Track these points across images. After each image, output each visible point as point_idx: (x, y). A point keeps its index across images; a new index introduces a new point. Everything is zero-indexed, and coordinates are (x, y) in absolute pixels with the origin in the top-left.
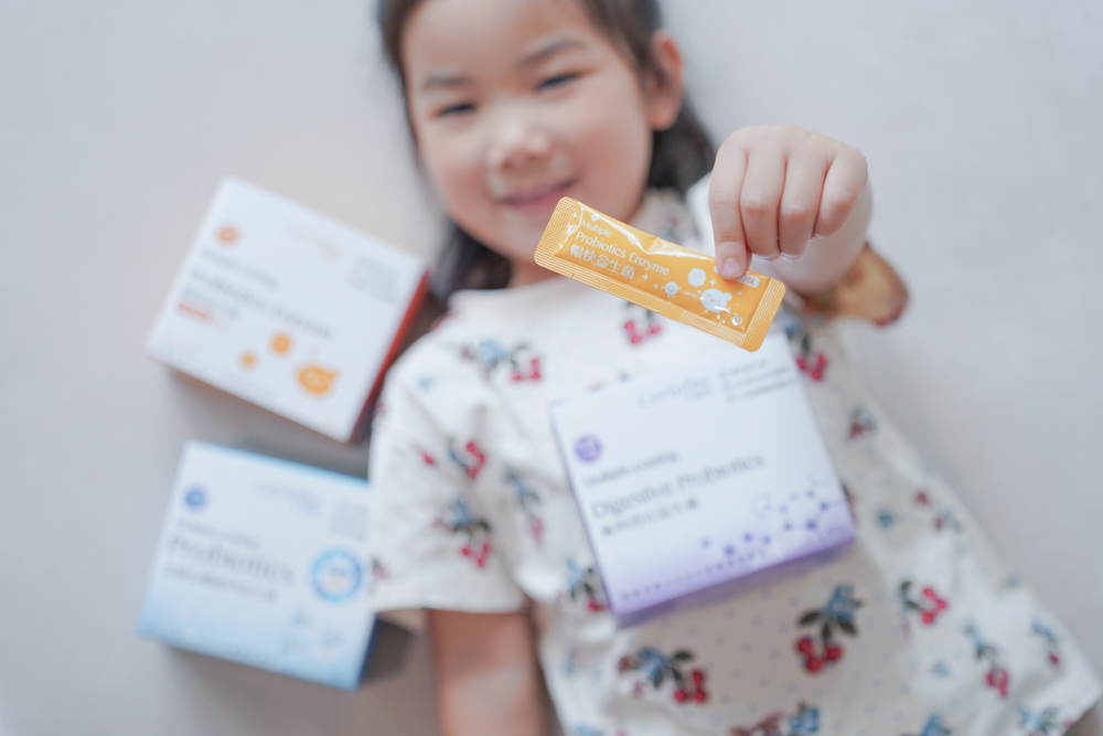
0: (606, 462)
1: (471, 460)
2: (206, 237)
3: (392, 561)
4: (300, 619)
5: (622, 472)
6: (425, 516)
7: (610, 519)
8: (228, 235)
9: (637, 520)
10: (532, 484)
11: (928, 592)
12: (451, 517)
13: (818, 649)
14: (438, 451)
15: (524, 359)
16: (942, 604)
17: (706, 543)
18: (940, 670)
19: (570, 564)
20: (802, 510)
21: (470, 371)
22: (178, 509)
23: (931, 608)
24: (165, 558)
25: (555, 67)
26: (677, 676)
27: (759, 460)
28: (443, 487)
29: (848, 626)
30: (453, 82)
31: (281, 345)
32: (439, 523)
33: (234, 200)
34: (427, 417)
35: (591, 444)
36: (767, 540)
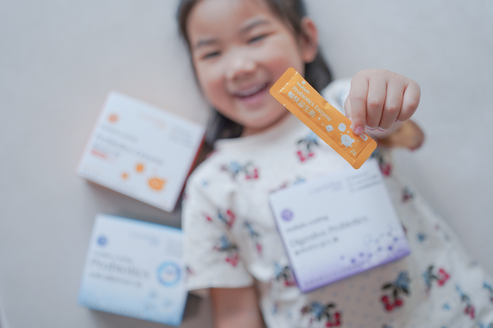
0: (295, 222)
1: (228, 218)
2: (103, 119)
3: (195, 266)
4: (153, 295)
5: (302, 226)
6: (208, 245)
7: (298, 248)
8: (113, 118)
9: (311, 248)
10: (256, 228)
11: (442, 271)
12: (221, 245)
13: (391, 300)
14: (213, 214)
15: (251, 170)
16: (447, 276)
17: (342, 258)
18: (446, 307)
19: (276, 264)
20: (386, 241)
21: (225, 176)
22: (94, 247)
23: (443, 278)
24: (89, 269)
25: (256, 32)
26: (328, 315)
27: (365, 219)
28: (216, 231)
29: (406, 290)
30: (210, 42)
31: (140, 168)
32: (215, 248)
33: (115, 102)
34: (207, 199)
35: (288, 213)
36: (370, 256)
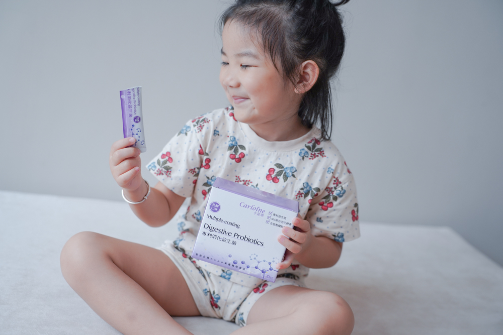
0: (218, 214)
7: (207, 231)
9: (215, 237)
17: (230, 256)
20: (264, 266)
35: (217, 206)
36: (248, 267)
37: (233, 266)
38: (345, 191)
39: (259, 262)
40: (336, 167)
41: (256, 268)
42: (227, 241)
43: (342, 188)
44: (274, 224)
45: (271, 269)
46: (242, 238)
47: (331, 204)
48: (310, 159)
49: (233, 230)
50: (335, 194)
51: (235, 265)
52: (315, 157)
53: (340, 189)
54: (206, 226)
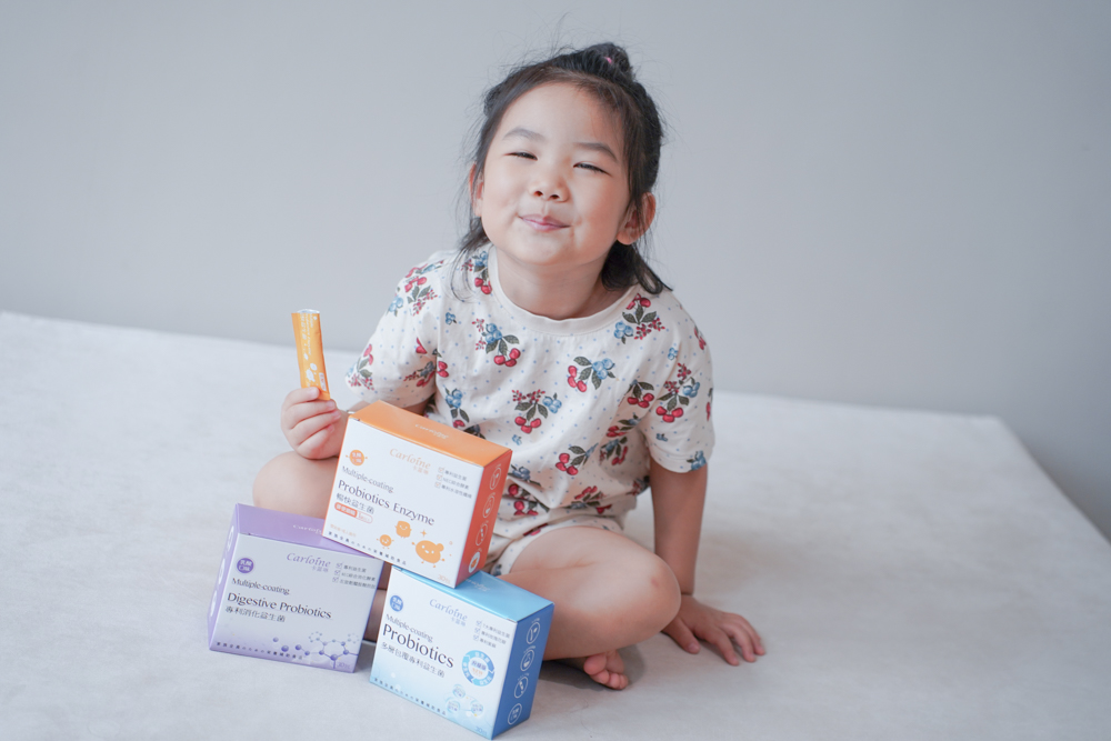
5: (255, 585)
7: (235, 605)
9: (249, 613)
17: (275, 640)
20: (334, 649)
27: (328, 616)
31: (403, 530)
35: (249, 563)
36: (307, 654)
37: (282, 655)
38: (699, 384)
39: (324, 644)
40: (680, 346)
41: (321, 653)
42: (269, 617)
43: (693, 381)
44: (346, 582)
45: (345, 653)
46: (294, 609)
47: (680, 412)
48: (636, 338)
49: (278, 598)
50: (681, 393)
51: (285, 653)
52: (645, 334)
53: (689, 383)
54: (232, 597)
